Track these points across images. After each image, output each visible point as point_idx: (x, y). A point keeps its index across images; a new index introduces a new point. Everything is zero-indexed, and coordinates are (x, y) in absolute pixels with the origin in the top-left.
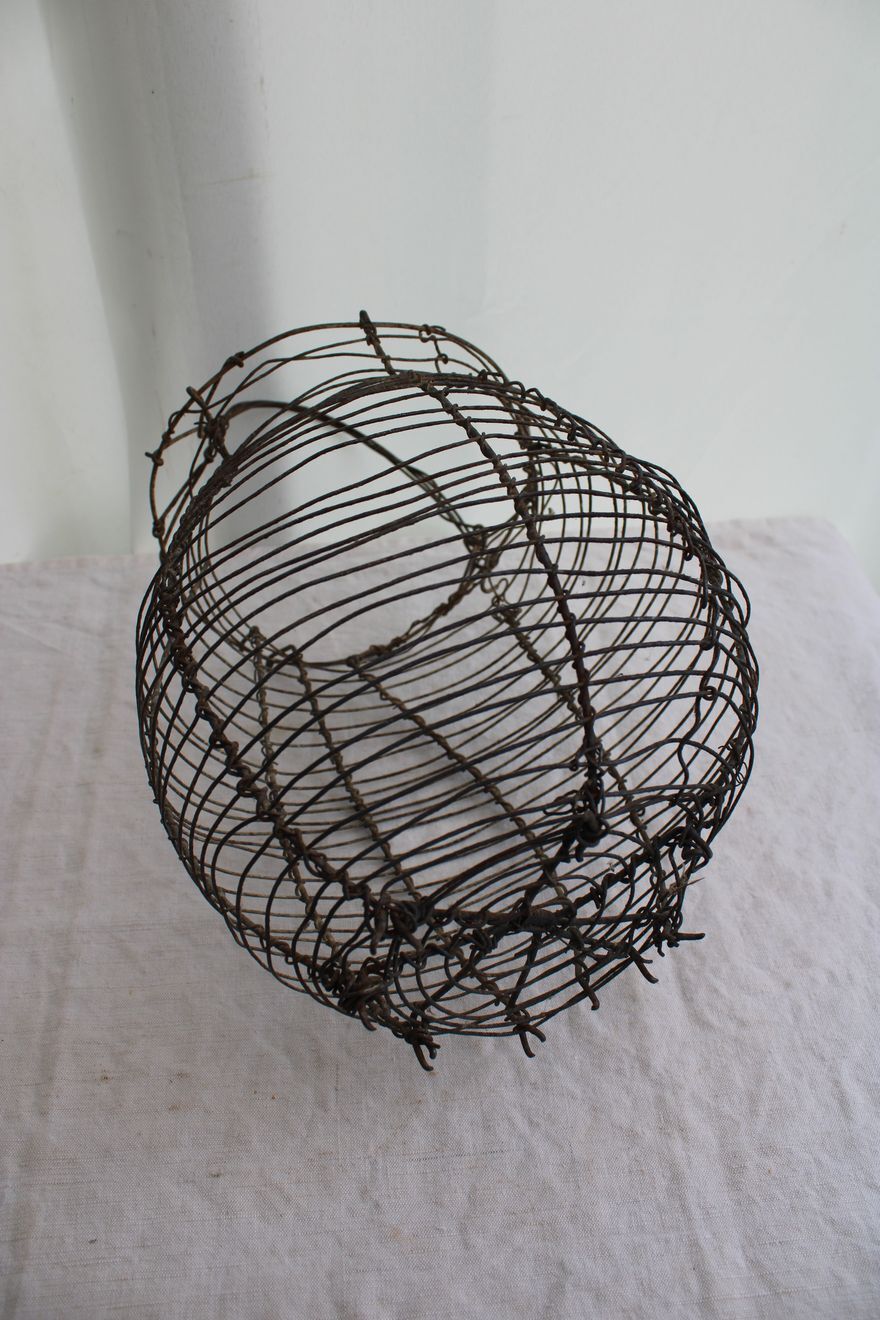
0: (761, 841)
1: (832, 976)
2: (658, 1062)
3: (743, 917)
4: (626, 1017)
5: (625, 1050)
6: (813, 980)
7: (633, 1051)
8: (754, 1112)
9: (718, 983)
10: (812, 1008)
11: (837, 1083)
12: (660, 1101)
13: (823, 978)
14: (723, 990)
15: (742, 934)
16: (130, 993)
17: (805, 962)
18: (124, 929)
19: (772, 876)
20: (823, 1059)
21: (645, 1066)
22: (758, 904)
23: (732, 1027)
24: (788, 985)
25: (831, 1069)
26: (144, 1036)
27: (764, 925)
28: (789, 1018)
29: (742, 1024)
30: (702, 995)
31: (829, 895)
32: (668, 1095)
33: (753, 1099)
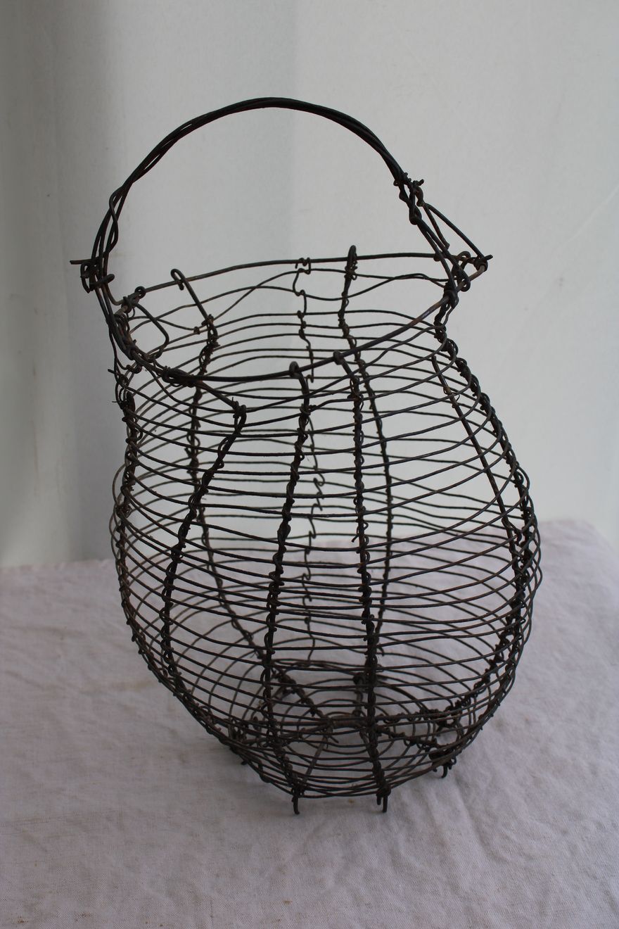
0: (538, 741)
1: (600, 826)
2: (465, 884)
3: (526, 790)
4: (437, 857)
5: (438, 878)
6: (585, 828)
7: (445, 879)
8: (542, 913)
9: (508, 833)
10: (585, 846)
11: (607, 893)
12: (469, 910)
13: (593, 827)
14: (513, 837)
15: (526, 801)
16: (36, 865)
17: (577, 816)
18: (26, 822)
19: (548, 762)
20: (595, 878)
21: (455, 888)
22: (537, 782)
23: (522, 861)
24: (565, 833)
25: (602, 884)
26: (51, 892)
27: (543, 794)
28: (568, 854)
29: (530, 858)
30: (496, 841)
31: (594, 773)
32: (474, 905)
33: (542, 906)
